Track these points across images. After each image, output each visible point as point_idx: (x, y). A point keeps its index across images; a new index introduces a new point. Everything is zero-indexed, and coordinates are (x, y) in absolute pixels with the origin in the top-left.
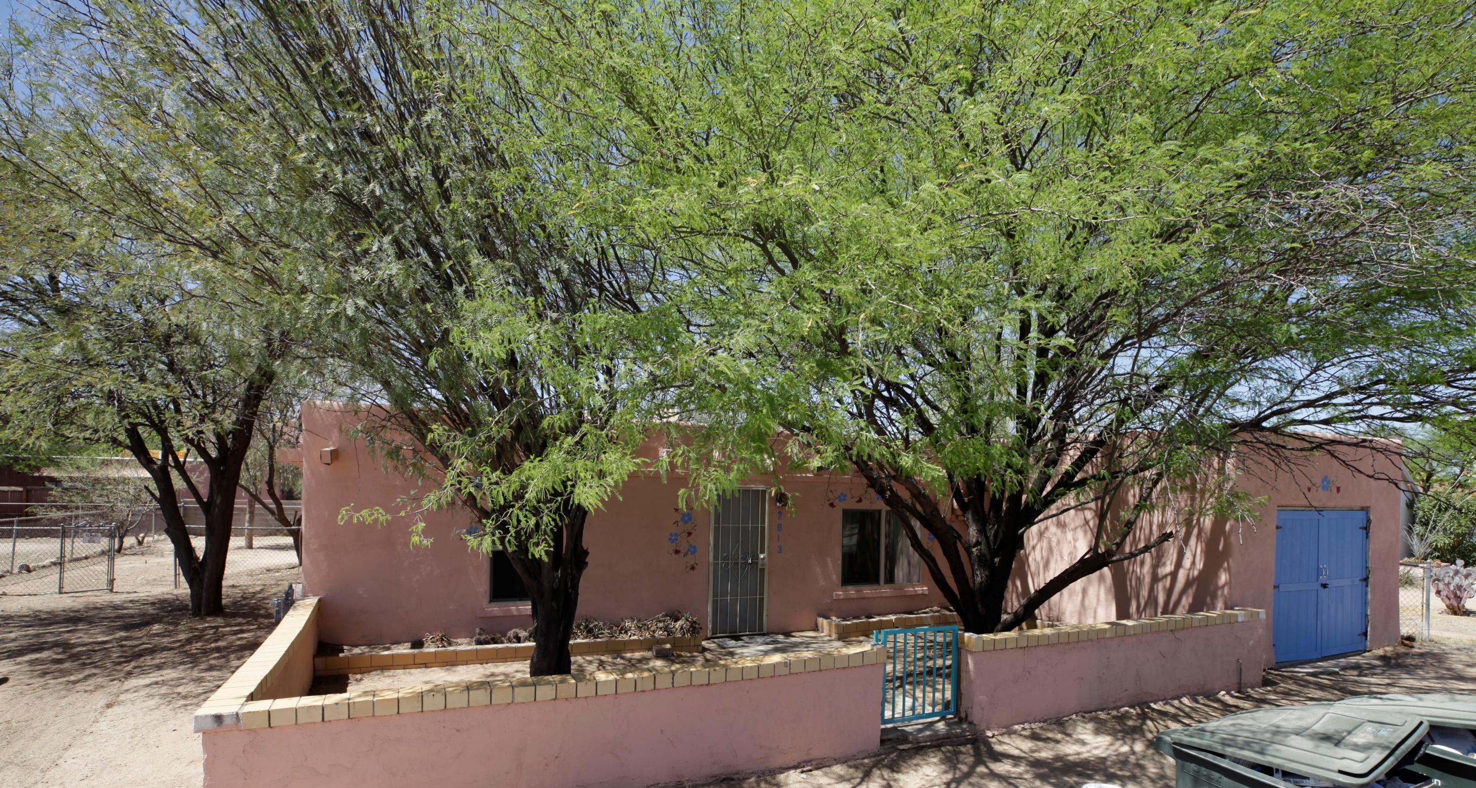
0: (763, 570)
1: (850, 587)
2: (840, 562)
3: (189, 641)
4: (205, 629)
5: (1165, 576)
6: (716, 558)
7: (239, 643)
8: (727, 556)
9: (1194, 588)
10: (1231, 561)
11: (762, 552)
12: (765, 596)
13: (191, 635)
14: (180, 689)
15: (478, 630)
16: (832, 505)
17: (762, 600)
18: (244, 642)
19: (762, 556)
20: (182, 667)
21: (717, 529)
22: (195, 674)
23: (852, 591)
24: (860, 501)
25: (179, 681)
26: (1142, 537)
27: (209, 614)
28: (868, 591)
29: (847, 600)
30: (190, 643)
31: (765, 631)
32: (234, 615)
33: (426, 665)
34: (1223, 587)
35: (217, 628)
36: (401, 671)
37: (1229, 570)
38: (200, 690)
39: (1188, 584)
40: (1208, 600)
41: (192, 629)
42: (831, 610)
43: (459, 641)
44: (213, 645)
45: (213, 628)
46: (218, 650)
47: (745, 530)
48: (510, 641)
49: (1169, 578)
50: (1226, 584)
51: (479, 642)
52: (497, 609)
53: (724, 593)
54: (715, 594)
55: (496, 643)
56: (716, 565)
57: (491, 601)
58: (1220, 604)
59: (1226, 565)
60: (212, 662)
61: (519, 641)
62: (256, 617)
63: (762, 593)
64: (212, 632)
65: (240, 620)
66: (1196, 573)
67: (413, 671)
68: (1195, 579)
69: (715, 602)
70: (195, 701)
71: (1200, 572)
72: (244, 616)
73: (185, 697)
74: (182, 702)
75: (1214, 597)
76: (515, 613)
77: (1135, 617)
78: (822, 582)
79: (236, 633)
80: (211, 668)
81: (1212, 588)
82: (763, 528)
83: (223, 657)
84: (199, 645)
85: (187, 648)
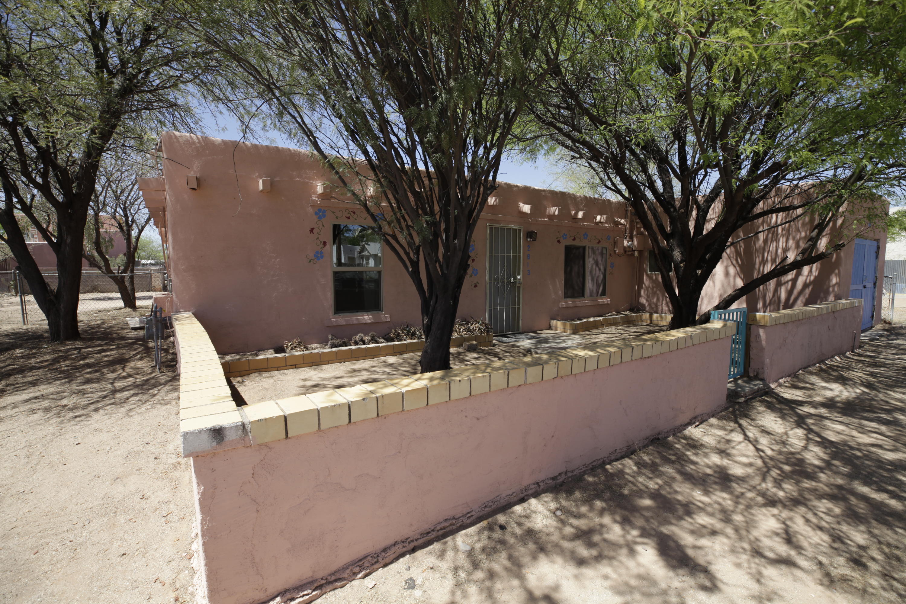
0: (519, 287)
1: (568, 299)
2: (563, 282)
3: (55, 361)
4: (68, 350)
5: (787, 282)
6: (490, 278)
7: (106, 359)
8: (498, 277)
9: (810, 288)
10: (841, 269)
11: (519, 274)
12: (521, 305)
13: (56, 355)
14: (65, 402)
15: (330, 336)
16: (559, 242)
17: (519, 308)
18: (111, 358)
19: (519, 277)
20: (58, 382)
21: (491, 256)
22: (74, 387)
23: (570, 302)
24: (574, 239)
25: (59, 396)
26: (769, 258)
27: (68, 339)
28: (579, 302)
29: (567, 308)
30: (59, 362)
31: (520, 331)
32: (92, 339)
33: (296, 366)
34: (834, 285)
35: (80, 349)
36: (276, 372)
37: (839, 275)
38: (85, 402)
39: (805, 285)
40: (822, 295)
41: (55, 351)
42: (558, 315)
43: (313, 346)
44: (81, 362)
45: (76, 349)
46: (88, 366)
47: (508, 257)
48: (356, 343)
49: (790, 283)
50: (836, 283)
51: (333, 346)
52: (341, 319)
53: (496, 305)
54: (490, 306)
55: (346, 346)
56: (490, 283)
57: (335, 313)
58: (831, 298)
59: (837, 271)
60: (88, 376)
61: (364, 344)
62: (113, 340)
63: (519, 304)
64: (76, 352)
65: (98, 342)
66: (812, 278)
67: (286, 371)
68: (811, 283)
69: (490, 311)
70: (85, 412)
71: (816, 278)
72: (99, 339)
73: (72, 409)
74: (71, 414)
75: (827, 293)
76: (355, 322)
77: (762, 310)
78: (553, 296)
79: (99, 352)
80: (88, 381)
81: (825, 287)
82: (519, 257)
83: (96, 371)
84: (67, 363)
85: (57, 366)
